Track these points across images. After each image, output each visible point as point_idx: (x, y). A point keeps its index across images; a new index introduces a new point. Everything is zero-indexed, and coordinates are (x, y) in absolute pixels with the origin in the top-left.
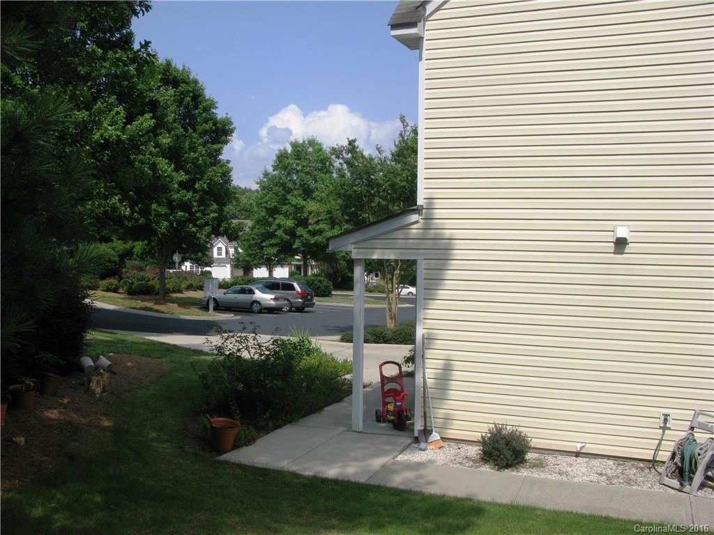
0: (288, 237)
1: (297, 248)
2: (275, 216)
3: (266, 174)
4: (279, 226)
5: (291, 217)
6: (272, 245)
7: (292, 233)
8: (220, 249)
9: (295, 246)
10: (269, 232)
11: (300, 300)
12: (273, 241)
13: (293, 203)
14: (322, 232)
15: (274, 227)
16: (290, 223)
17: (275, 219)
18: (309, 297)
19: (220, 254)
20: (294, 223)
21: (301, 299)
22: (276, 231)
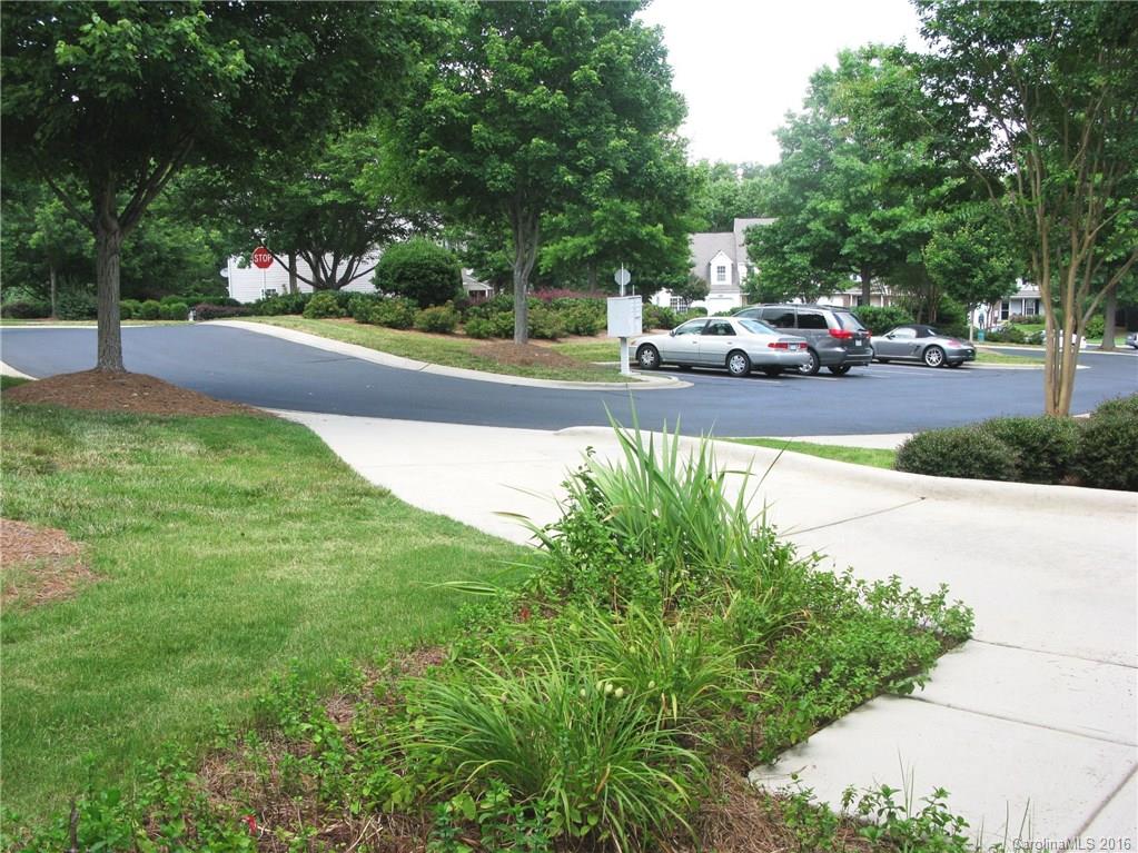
0: (832, 234)
1: (848, 254)
2: (807, 194)
3: (790, 116)
4: (815, 213)
5: (836, 195)
6: (801, 250)
7: (840, 226)
8: (721, 269)
9: (845, 251)
10: (794, 225)
11: (839, 349)
12: (802, 242)
13: (841, 166)
14: (899, 222)
15: (803, 215)
16: (835, 206)
17: (805, 199)
18: (859, 343)
19: (722, 278)
20: (843, 206)
21: (842, 346)
22: (808, 221)
